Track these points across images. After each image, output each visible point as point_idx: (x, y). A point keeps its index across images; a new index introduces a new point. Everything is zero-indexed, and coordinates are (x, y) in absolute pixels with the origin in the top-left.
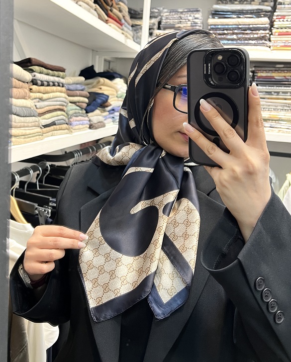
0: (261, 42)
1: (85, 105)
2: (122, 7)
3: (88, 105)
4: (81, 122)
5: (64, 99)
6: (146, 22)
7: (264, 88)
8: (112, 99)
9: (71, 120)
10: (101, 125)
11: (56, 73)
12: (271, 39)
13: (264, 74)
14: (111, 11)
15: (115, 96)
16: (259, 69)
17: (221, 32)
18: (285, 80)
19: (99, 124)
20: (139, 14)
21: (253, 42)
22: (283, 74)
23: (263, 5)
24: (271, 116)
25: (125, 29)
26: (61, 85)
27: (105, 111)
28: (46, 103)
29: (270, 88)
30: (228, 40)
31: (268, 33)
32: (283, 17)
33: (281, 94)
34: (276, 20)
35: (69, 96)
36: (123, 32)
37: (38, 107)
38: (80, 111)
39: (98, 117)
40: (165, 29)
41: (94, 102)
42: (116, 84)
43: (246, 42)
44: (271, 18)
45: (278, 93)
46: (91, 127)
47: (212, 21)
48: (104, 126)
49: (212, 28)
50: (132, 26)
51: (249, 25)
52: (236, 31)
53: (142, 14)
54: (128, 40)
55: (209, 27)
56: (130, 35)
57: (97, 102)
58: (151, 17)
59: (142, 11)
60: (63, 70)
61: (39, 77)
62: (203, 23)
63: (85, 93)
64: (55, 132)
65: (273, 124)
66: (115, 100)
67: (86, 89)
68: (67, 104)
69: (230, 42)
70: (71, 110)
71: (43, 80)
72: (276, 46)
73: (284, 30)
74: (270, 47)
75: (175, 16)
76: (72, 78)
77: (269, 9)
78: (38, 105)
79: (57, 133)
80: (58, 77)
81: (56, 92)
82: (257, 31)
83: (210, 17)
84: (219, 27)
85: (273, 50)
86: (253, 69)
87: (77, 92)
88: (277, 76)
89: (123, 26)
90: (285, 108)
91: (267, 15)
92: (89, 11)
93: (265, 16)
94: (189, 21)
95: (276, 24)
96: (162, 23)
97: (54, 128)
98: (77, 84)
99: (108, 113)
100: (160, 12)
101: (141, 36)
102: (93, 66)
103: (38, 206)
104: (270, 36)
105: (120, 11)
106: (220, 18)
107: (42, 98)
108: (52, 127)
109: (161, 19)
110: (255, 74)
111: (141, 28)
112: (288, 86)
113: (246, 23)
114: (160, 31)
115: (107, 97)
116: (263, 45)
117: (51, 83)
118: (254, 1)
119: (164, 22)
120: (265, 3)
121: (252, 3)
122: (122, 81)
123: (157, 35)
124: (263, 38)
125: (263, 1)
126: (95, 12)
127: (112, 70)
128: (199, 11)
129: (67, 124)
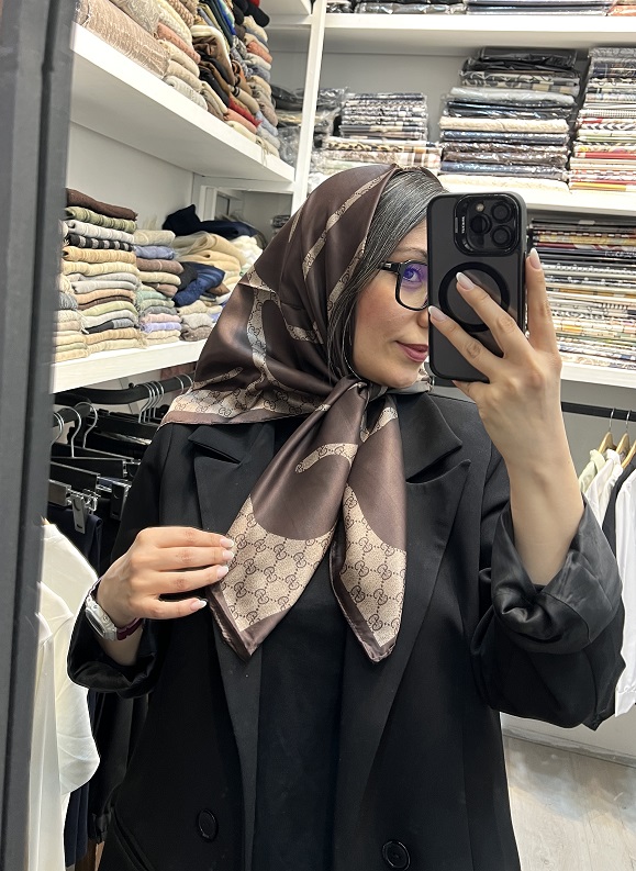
0: (549, 171)
1: (173, 290)
2: (257, 86)
3: (181, 289)
4: (165, 324)
5: (132, 276)
8: (230, 280)
9: (145, 319)
10: (206, 332)
11: (117, 221)
12: (572, 165)
13: (553, 239)
14: (236, 94)
15: (238, 272)
16: (543, 227)
17: (465, 145)
18: (595, 252)
19: (202, 329)
20: (295, 99)
21: (533, 169)
22: (594, 241)
23: (558, 92)
24: (563, 327)
26: (126, 246)
27: (214, 303)
28: (94, 283)
29: (564, 267)
30: (481, 163)
32: (599, 118)
33: (586, 280)
35: (141, 270)
36: (260, 139)
37: (77, 289)
38: (164, 303)
39: (201, 315)
40: (348, 134)
41: (194, 283)
42: (241, 247)
43: (518, 168)
45: (581, 279)
46: (184, 335)
47: (448, 121)
49: (447, 137)
50: (278, 127)
51: (527, 132)
52: (497, 145)
53: (302, 100)
54: (269, 157)
55: (442, 135)
56: (274, 145)
58: (319, 108)
59: (303, 94)
60: (132, 217)
61: (83, 228)
62: (428, 126)
63: (175, 264)
64: (111, 342)
65: (567, 344)
67: (177, 257)
68: (138, 286)
69: (484, 167)
70: (145, 299)
71: (91, 235)
72: (582, 180)
73: (600, 147)
74: (568, 182)
75: (370, 108)
77: (570, 100)
78: (80, 285)
79: (115, 345)
80: (121, 229)
81: (116, 260)
83: (446, 112)
84: (463, 134)
85: (575, 188)
87: (158, 261)
88: (581, 243)
89: (260, 126)
90: (595, 312)
91: (564, 114)
92: (190, 96)
93: (560, 116)
94: (400, 119)
95: (583, 134)
96: (344, 122)
97: (109, 334)
100: (339, 98)
101: (297, 147)
102: (193, 208)
103: (72, 488)
104: (569, 157)
105: (255, 95)
107: (87, 271)
108: (105, 333)
109: (341, 112)
110: (535, 238)
111: (298, 132)
112: (604, 263)
113: (520, 130)
114: (338, 139)
115: (220, 275)
116: (552, 176)
117: (106, 242)
118: (538, 82)
119: (346, 118)
120: (563, 88)
121: (535, 86)
122: (253, 240)
123: (330, 145)
124: (553, 162)
125: (556, 84)
126: (202, 97)
127: (231, 216)
128: (421, 99)
129: (135, 327)
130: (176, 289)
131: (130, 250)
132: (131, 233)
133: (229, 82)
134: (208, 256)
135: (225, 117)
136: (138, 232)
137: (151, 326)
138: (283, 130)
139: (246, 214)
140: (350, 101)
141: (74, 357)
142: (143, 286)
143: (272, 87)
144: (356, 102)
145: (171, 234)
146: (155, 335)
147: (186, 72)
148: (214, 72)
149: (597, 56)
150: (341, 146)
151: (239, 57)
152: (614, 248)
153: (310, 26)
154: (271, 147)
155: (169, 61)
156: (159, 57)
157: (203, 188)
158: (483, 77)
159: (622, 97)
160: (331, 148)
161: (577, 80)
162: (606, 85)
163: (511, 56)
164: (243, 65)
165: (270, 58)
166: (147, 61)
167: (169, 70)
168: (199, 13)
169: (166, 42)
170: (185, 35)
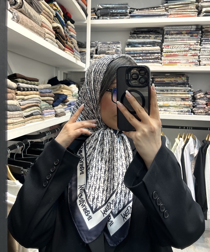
0: (156, 61)
1: (52, 102)
2: (73, 41)
3: (54, 101)
4: (50, 113)
5: (38, 99)
6: (88, 50)
7: (160, 87)
8: (69, 98)
9: (43, 112)
10: (63, 114)
11: (33, 82)
12: (162, 59)
13: (159, 80)
14: (67, 43)
15: (71, 95)
16: (156, 76)
17: (133, 55)
18: (171, 83)
19: (61, 113)
20: (84, 45)
21: (152, 61)
22: (170, 79)
23: (156, 39)
24: (164, 104)
25: (76, 54)
26: (36, 90)
27: (65, 105)
28: (26, 102)
29: (163, 87)
30: (137, 60)
31: (160, 56)
32: (168, 46)
33: (169, 91)
34: (164, 48)
35: (41, 97)
36: (75, 56)
37: (21, 104)
38: (49, 106)
39: (61, 109)
40: (100, 54)
41: (58, 100)
42: (72, 88)
43: (148, 61)
44: (161, 46)
45: (167, 90)
46: (57, 115)
47: (127, 49)
48: (65, 115)
49: (128, 53)
50: (80, 52)
51: (149, 51)
52: (141, 55)
53: (86, 45)
54: (78, 61)
55: (126, 52)
56: (79, 58)
57: (60, 99)
58: (91, 47)
59: (86, 43)
60: (37, 81)
61: (22, 85)
62: (122, 50)
63: (52, 94)
64: (33, 120)
65: (166, 109)
66: (71, 98)
67: (53, 92)
68: (41, 102)
69: (138, 61)
70: (43, 106)
71: (24, 87)
72: (165, 63)
73: (169, 54)
74: (161, 64)
75: (105, 46)
76: (43, 85)
77: (160, 41)
78: (22, 103)
79: (34, 121)
80: (34, 85)
81: (33, 94)
82: (154, 55)
83: (126, 46)
84: (132, 52)
85: (163, 65)
86: (153, 77)
87: (47, 94)
88: (166, 80)
89: (74, 52)
90: (172, 99)
91: (159, 45)
92: (53, 44)
93: (158, 45)
94: (114, 49)
95: (164, 50)
96: (98, 50)
97: (32, 117)
98: (46, 89)
99: (67, 106)
100: (96, 44)
101: (86, 58)
102: (56, 77)
103: (23, 168)
104: (161, 57)
105: (72, 43)
106: (132, 47)
107: (24, 98)
108: (31, 117)
109: (97, 48)
110: (154, 80)
111: (85, 54)
112: (173, 86)
113: (147, 50)
114: (97, 55)
115: (66, 96)
116: (157, 62)
117: (29, 89)
118: (151, 37)
119: (99, 49)
120: (158, 38)
121: (150, 38)
122: (75, 86)
123: (95, 57)
124: (157, 58)
125: (156, 37)
126: (56, 44)
127: (68, 79)
128: (119, 43)
129: (40, 114)
130: (53, 102)
131: (37, 91)
132: (37, 85)
133: (64, 40)
134: (62, 91)
135: (64, 50)
136: (40, 85)
137: (46, 114)
138: (81, 53)
139: (72, 78)
140: (100, 45)
141: (21, 126)
142: (42, 102)
143: (77, 41)
144: (101, 45)
145: (50, 85)
146: (47, 116)
147: (51, 37)
148: (60, 37)
149: (166, 29)
150: (98, 57)
151: (67, 33)
152: (176, 81)
153: (86, 24)
154: (78, 58)
155: (46, 34)
156: (42, 33)
157: (59, 71)
158: (136, 36)
159: (174, 39)
160: (95, 58)
161: (161, 36)
162: (169, 37)
163: (143, 30)
164: (68, 35)
165: (76, 33)
166: (39, 34)
167: (46, 36)
168: (54, 20)
169: (44, 28)
170: (50, 26)
